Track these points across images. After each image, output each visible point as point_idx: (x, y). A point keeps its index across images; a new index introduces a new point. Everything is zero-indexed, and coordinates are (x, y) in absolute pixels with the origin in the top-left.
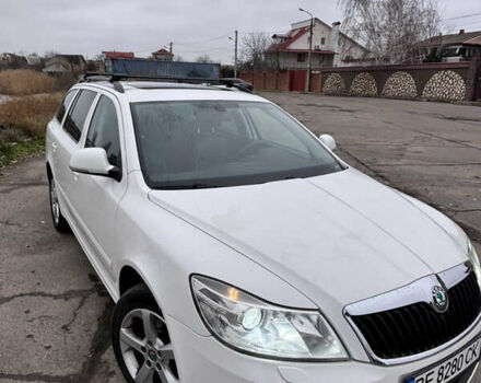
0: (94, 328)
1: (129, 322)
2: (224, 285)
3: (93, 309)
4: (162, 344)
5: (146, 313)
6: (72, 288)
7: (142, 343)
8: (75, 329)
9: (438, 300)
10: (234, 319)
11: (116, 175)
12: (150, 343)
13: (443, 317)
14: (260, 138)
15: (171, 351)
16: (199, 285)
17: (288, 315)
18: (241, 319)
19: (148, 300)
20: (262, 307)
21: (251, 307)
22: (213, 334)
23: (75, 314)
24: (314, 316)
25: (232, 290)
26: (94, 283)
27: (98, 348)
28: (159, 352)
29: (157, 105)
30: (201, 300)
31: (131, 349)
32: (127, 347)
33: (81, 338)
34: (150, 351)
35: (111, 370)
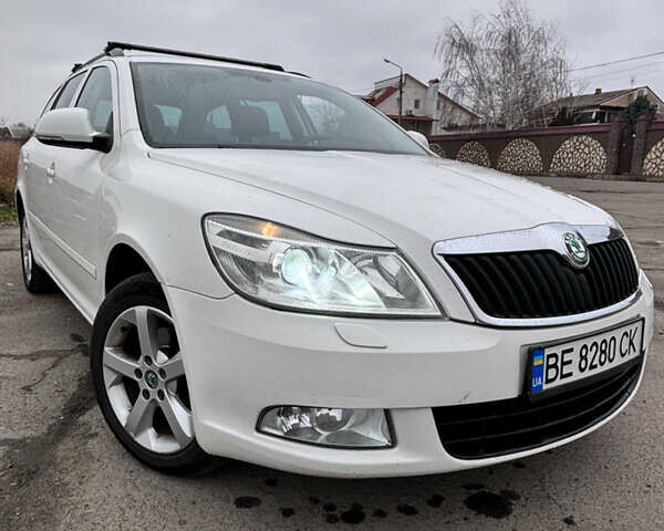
0: (72, 389)
1: (118, 336)
2: (254, 223)
3: (73, 369)
4: (166, 358)
5: (141, 311)
6: (44, 348)
8: (42, 390)
9: (574, 249)
11: (104, 143)
12: (148, 360)
13: (582, 276)
15: (180, 362)
16: (214, 227)
18: (279, 269)
22: (237, 292)
23: (44, 375)
25: (266, 226)
27: (75, 409)
28: (162, 372)
30: (219, 251)
31: (120, 379)
32: (114, 377)
33: (50, 399)
34: (149, 372)
35: (93, 431)
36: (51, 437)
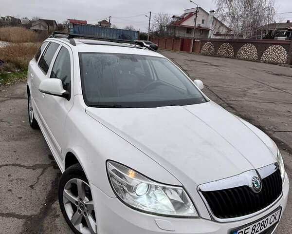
0: (49, 188)
1: (69, 186)
2: (126, 168)
3: (49, 177)
4: (88, 200)
5: (79, 181)
6: (38, 162)
7: (76, 199)
8: (38, 188)
9: (256, 185)
10: (131, 189)
11: (67, 96)
12: (81, 199)
13: (258, 195)
14: (158, 79)
15: (93, 205)
16: (111, 167)
17: (164, 188)
18: (135, 189)
19: (81, 174)
20: (149, 183)
21: (142, 183)
22: (118, 197)
23: (38, 179)
24: (180, 190)
25: (131, 172)
26: (51, 161)
27: (50, 200)
28: (86, 205)
29: (95, 55)
30: (112, 176)
31: (69, 202)
32: (67, 201)
33: (41, 193)
34: (81, 204)
35: (57, 214)
36: (41, 215)
